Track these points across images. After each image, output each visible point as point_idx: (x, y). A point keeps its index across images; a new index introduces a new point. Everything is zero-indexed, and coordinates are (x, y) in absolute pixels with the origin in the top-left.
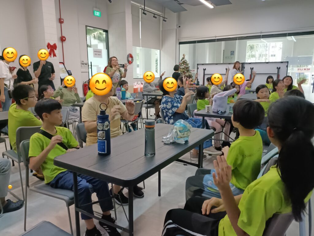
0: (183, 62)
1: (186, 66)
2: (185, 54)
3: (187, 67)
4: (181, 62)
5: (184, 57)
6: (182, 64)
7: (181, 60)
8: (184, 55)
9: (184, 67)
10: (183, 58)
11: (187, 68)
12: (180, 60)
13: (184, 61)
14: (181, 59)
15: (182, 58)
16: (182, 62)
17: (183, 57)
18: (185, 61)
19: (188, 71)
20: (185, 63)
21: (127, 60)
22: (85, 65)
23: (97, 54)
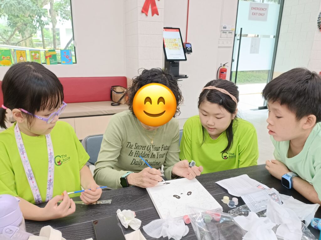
21: (318, 23)
22: (228, 34)
23: (258, 14)
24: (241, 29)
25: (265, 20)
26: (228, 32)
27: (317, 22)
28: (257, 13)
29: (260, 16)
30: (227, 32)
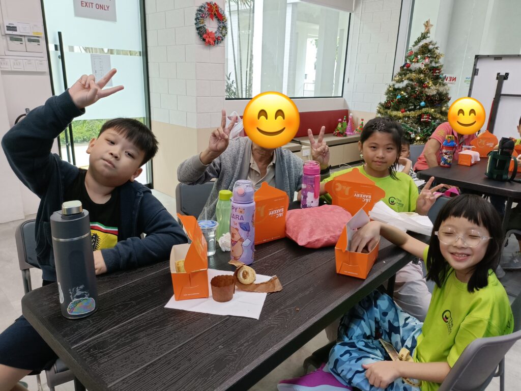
0: (422, 47)
1: (431, 62)
2: (431, 23)
3: (433, 64)
4: (415, 49)
5: (428, 32)
6: (416, 55)
7: (416, 43)
8: (427, 25)
9: (423, 67)
10: (424, 36)
11: (434, 69)
12: (412, 43)
13: (425, 47)
14: (413, 39)
15: (420, 35)
16: (417, 47)
17: (423, 30)
18: (431, 47)
19: (436, 79)
20: (430, 51)
21: (198, 29)
22: (28, 43)
23: (94, 5)
24: (60, 34)
25: (113, 19)
26: (26, 38)
27: (194, 27)
28: (92, 3)
29: (100, 11)
30: (23, 38)
